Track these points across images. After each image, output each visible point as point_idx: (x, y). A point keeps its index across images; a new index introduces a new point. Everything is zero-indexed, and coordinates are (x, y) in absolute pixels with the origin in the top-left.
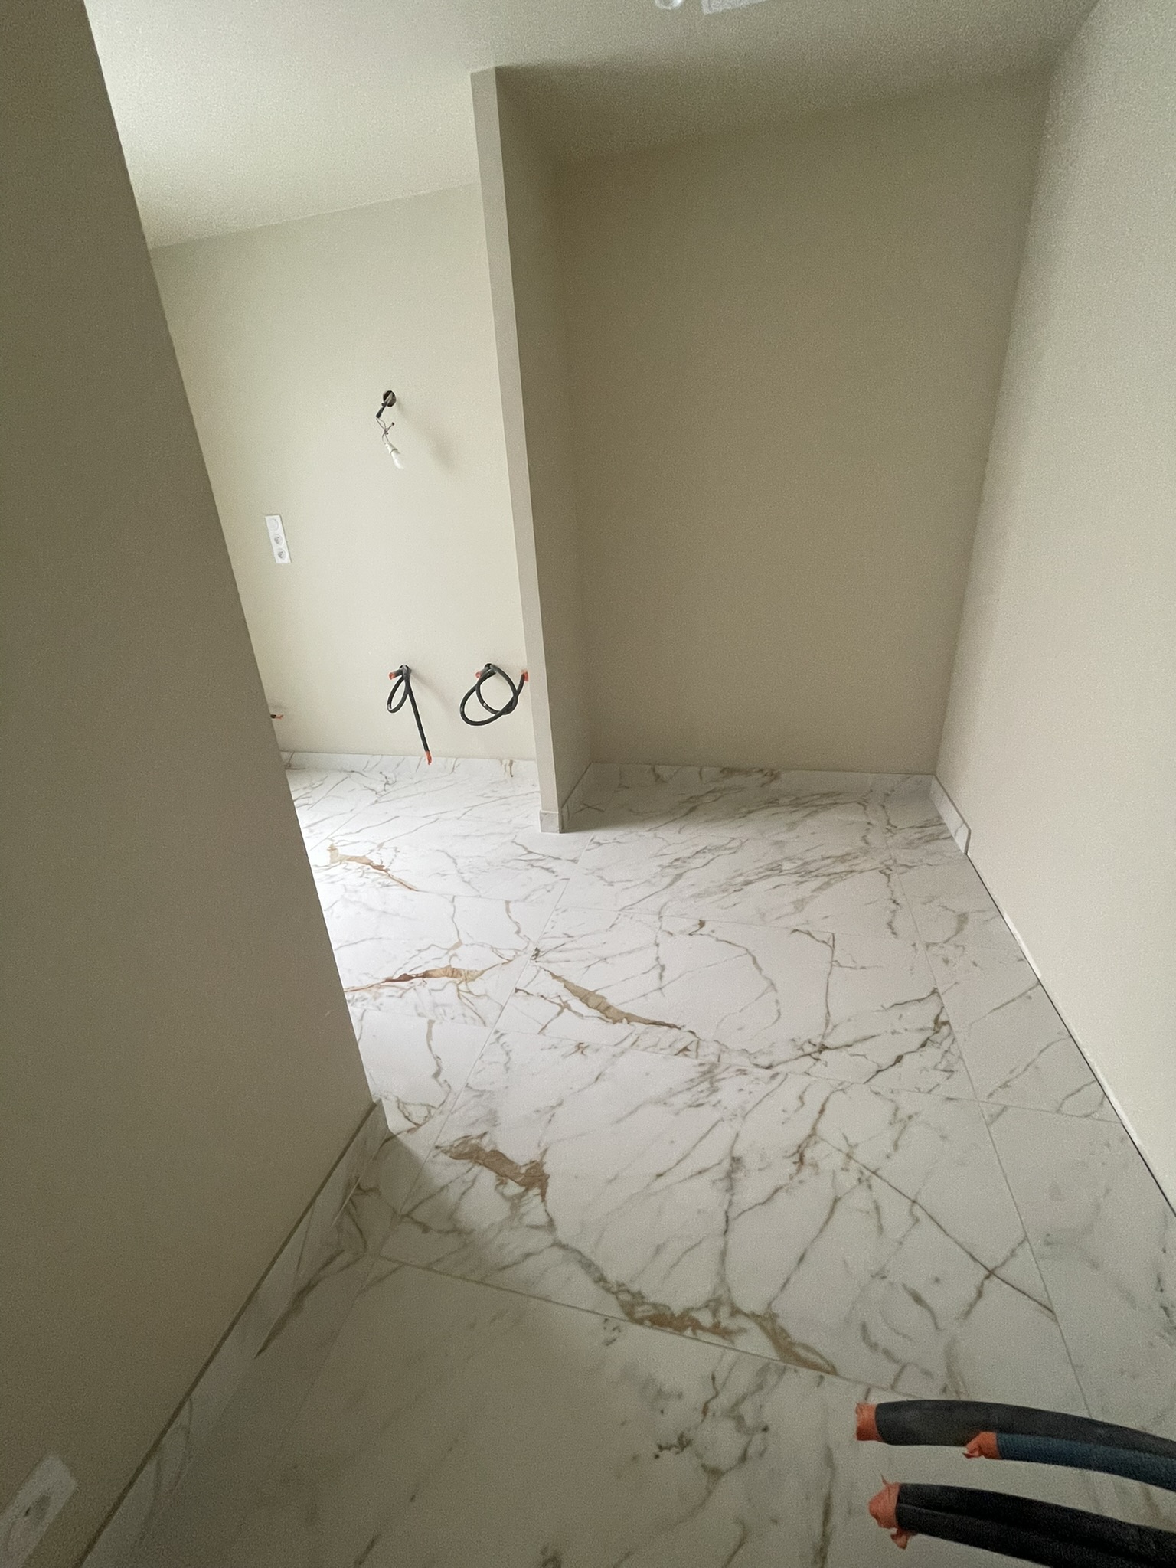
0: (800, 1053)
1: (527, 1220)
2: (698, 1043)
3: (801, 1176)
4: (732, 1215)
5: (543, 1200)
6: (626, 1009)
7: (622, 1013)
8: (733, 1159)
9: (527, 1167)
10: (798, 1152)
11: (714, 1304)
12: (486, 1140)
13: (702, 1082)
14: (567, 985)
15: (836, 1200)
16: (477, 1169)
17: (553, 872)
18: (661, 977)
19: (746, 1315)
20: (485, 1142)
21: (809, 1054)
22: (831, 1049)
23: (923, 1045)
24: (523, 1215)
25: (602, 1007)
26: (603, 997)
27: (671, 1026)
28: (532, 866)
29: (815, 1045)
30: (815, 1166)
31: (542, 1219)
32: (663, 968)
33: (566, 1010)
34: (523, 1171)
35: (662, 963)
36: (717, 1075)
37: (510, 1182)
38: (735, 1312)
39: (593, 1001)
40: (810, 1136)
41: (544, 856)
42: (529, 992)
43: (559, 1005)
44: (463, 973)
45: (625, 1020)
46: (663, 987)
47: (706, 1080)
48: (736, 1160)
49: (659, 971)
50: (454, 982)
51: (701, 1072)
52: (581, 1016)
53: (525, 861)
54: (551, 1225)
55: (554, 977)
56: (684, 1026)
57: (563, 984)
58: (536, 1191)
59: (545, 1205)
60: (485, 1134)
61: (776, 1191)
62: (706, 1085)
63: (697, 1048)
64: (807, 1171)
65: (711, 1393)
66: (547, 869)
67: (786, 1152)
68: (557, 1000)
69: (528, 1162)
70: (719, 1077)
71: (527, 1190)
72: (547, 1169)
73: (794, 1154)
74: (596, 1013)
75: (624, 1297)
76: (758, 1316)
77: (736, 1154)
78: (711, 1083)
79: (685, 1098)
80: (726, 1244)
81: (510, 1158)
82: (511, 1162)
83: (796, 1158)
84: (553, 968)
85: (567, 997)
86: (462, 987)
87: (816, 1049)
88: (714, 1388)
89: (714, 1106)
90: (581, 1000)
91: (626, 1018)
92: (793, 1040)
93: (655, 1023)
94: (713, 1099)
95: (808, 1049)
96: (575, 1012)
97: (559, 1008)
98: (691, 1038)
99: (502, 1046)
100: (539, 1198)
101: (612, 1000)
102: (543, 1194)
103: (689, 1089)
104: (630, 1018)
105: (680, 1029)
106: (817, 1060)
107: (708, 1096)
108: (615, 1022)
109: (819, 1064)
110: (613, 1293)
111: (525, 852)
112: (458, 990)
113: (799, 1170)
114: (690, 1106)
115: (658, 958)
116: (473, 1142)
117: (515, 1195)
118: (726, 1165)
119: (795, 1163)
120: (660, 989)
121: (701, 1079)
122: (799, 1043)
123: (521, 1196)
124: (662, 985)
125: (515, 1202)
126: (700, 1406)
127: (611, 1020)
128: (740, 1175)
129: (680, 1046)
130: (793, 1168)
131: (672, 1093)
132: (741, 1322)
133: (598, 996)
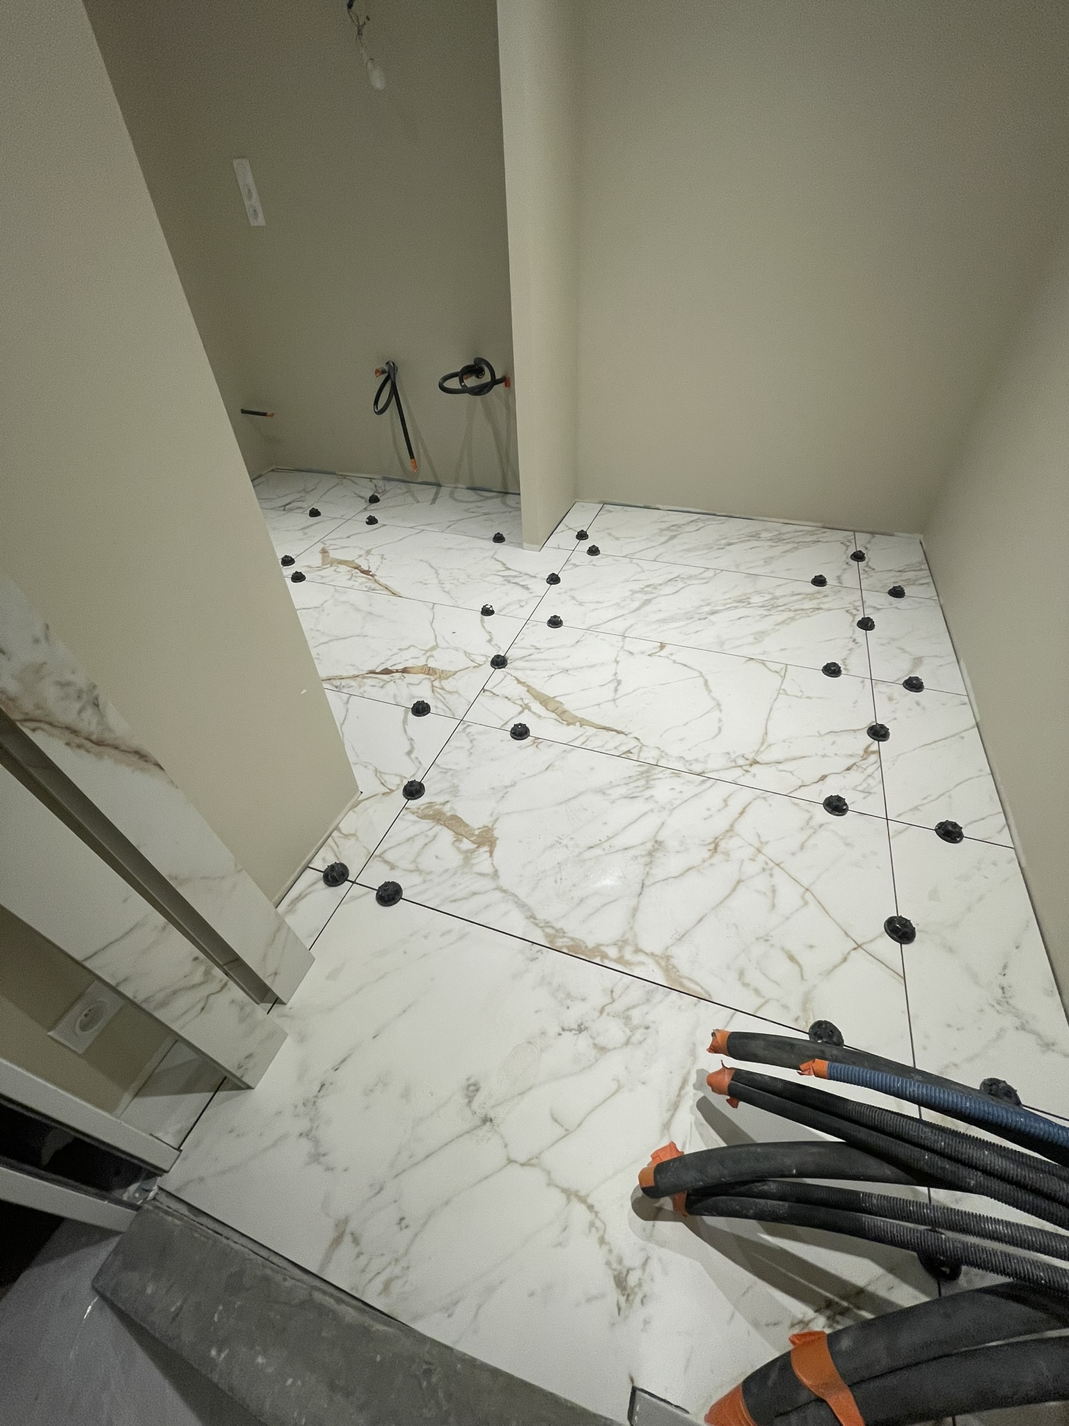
0: (733, 764)
1: (477, 869)
2: (641, 748)
3: (714, 860)
4: (647, 883)
5: (491, 856)
6: (580, 714)
7: (577, 717)
8: (656, 842)
9: (480, 830)
10: (714, 842)
11: (621, 944)
12: (448, 805)
13: (638, 779)
14: (530, 690)
15: (739, 882)
16: (438, 828)
17: (528, 589)
18: (616, 690)
19: (646, 954)
20: (446, 808)
21: (741, 766)
22: (761, 764)
23: (848, 769)
24: (473, 864)
25: (559, 711)
26: (561, 703)
27: (618, 732)
28: (509, 582)
29: (747, 759)
30: (727, 854)
31: (489, 870)
32: (619, 682)
33: (526, 711)
34: (477, 832)
35: (618, 678)
36: (653, 775)
37: (465, 840)
38: (638, 950)
39: (552, 706)
40: (727, 831)
41: (521, 573)
42: (495, 692)
43: (521, 706)
44: (438, 672)
45: (578, 724)
46: (617, 699)
47: (644, 778)
48: (659, 843)
49: (616, 684)
50: (429, 679)
51: (640, 772)
52: (540, 716)
53: (503, 576)
54: (496, 874)
55: (519, 682)
56: (630, 733)
57: (526, 689)
58: (486, 848)
59: (492, 860)
60: (447, 802)
61: (689, 869)
62: (643, 782)
63: (639, 752)
64: (718, 858)
65: (607, 1000)
66: (523, 586)
67: (704, 841)
68: (520, 702)
69: (481, 826)
70: (655, 777)
71: (478, 847)
72: (496, 833)
73: (710, 844)
74: (553, 715)
75: (549, 930)
76: (657, 956)
77: (659, 838)
78: (647, 782)
79: (623, 790)
80: (639, 902)
81: (467, 822)
82: (467, 825)
83: (712, 847)
84: (519, 674)
85: (528, 699)
86: (436, 683)
87: (748, 762)
88: (612, 997)
89: (647, 799)
90: (541, 703)
91: (580, 722)
92: (728, 753)
93: (604, 728)
94: (647, 793)
95: (741, 762)
96: (534, 713)
97: (521, 709)
98: (635, 743)
99: (467, 734)
100: (488, 854)
101: (567, 706)
102: (491, 853)
103: (627, 784)
104: (583, 723)
105: (626, 735)
106: (747, 771)
107: (642, 791)
108: (568, 724)
109: (748, 775)
110: (540, 927)
111: (504, 569)
112: (433, 686)
113: (711, 857)
114: (626, 798)
115: (616, 673)
116: (437, 807)
117: (469, 850)
118: (649, 846)
119: (709, 850)
120: (614, 700)
121: (639, 777)
122: (733, 756)
123: (473, 851)
124: (617, 697)
125: (468, 856)
126: (599, 1007)
127: (565, 723)
128: (658, 854)
129: (624, 749)
130: (707, 854)
131: (612, 785)
132: (641, 957)
133: (557, 702)
